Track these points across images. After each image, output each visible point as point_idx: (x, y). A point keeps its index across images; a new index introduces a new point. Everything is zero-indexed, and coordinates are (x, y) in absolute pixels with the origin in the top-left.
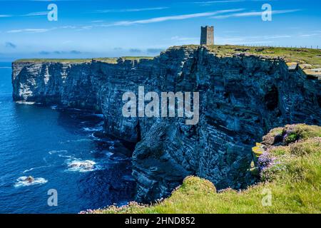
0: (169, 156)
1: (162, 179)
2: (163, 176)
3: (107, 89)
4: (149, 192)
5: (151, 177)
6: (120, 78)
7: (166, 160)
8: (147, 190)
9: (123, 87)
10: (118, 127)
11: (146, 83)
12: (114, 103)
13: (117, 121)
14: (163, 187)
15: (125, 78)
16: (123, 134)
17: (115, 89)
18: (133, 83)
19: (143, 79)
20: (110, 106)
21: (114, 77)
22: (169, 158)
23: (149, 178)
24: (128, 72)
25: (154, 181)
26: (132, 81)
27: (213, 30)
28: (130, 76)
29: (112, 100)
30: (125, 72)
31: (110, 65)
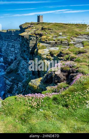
0: (20, 72)
1: (15, 82)
2: (15, 81)
3: (3, 43)
4: (10, 88)
5: (11, 82)
6: (7, 38)
7: (18, 74)
8: (9, 87)
9: (9, 42)
10: (8, 59)
11: (18, 41)
12: (6, 49)
13: (8, 57)
14: (15, 86)
15: (10, 38)
16: (10, 62)
17: (6, 43)
18: (13, 41)
19: (17, 39)
20: (4, 50)
21: (5, 38)
22: (20, 73)
23: (10, 82)
24: (11, 36)
25: (12, 83)
26: (13, 40)
27: (42, 17)
28: (12, 38)
29: (5, 48)
30: (10, 36)
31: (4, 33)
